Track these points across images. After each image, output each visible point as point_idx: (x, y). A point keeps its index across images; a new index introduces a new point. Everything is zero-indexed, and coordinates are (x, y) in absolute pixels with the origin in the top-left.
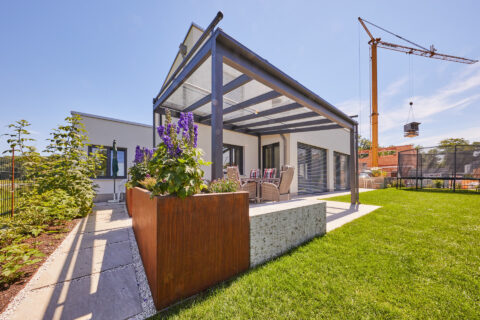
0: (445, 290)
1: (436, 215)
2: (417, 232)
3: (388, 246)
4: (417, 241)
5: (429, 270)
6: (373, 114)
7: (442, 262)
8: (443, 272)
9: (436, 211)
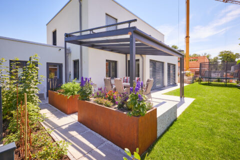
0: (224, 140)
1: (219, 104)
2: (213, 115)
3: (202, 123)
4: (213, 120)
5: (218, 133)
6: (187, 37)
7: (222, 129)
8: (223, 133)
9: (219, 101)
